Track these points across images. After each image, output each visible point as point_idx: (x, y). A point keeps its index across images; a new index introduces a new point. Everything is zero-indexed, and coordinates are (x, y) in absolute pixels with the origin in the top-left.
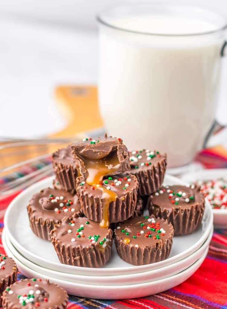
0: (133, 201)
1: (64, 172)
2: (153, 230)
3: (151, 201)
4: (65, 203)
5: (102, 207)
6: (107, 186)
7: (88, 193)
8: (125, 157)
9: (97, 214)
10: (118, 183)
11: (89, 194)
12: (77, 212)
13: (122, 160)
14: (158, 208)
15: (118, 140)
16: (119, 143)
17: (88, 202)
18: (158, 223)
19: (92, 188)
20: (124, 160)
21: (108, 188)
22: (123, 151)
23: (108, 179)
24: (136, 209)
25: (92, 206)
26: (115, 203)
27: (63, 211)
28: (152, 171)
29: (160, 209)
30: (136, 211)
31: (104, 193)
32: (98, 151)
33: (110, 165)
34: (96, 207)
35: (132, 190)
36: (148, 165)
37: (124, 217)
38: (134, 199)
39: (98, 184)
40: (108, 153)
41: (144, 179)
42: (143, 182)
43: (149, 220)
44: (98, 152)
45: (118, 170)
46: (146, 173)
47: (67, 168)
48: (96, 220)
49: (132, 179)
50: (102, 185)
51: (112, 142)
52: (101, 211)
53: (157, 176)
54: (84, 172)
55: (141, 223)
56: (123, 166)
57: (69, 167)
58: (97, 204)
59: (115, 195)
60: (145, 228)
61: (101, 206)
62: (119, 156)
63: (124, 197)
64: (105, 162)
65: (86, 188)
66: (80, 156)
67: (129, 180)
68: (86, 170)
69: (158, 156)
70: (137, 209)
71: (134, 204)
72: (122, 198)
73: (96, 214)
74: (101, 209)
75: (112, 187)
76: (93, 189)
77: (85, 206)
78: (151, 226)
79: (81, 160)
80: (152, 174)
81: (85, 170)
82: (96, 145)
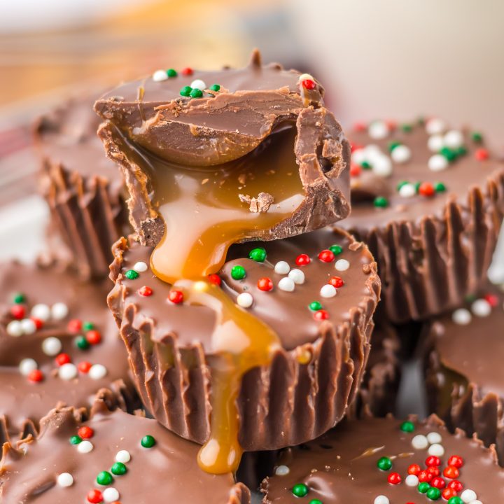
0: (352, 364)
1: (73, 202)
2: (432, 492)
3: (432, 348)
4: (66, 340)
5: (209, 386)
6: (240, 291)
7: (151, 322)
8: (328, 165)
9: (189, 411)
10: (290, 277)
11: (156, 323)
12: (114, 380)
13: (313, 176)
14: (459, 385)
15: (302, 89)
16: (304, 100)
17: (150, 354)
18: (454, 461)
19: (173, 295)
20: (321, 180)
21: (244, 300)
22: (322, 139)
23: (248, 256)
24: (365, 385)
25: (169, 378)
26: (265, 376)
27: (54, 372)
28: (444, 223)
29: (469, 392)
30: (364, 393)
31: (225, 320)
32: (212, 130)
33: (260, 195)
34: (184, 384)
35: (348, 315)
36: (430, 195)
37: (310, 427)
38: (355, 354)
39: (204, 279)
40: (254, 145)
41: (411, 255)
42: (404, 269)
43: (419, 442)
44: (214, 135)
45: (293, 219)
46: (417, 232)
47: (85, 190)
48: (186, 434)
49: (354, 264)
50: (221, 285)
51: (274, 95)
52: (207, 403)
53: (467, 243)
54: (147, 221)
55: (382, 456)
56: (320, 204)
57: (91, 183)
58: (186, 372)
59: (270, 340)
60: (395, 482)
61: (206, 382)
62: (301, 158)
63: (310, 350)
64: (241, 181)
65: (149, 294)
66: (132, 147)
67: (342, 265)
68: (156, 209)
69: (476, 154)
70: (372, 382)
71: (354, 376)
72: (300, 354)
73: (185, 409)
74: (207, 396)
75: (261, 296)
76: (179, 300)
77: (140, 370)
78: (423, 476)
79: (134, 167)
80: (445, 235)
81: (153, 213)
82: (205, 106)
